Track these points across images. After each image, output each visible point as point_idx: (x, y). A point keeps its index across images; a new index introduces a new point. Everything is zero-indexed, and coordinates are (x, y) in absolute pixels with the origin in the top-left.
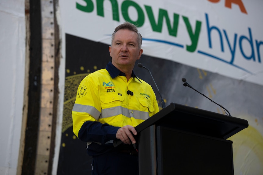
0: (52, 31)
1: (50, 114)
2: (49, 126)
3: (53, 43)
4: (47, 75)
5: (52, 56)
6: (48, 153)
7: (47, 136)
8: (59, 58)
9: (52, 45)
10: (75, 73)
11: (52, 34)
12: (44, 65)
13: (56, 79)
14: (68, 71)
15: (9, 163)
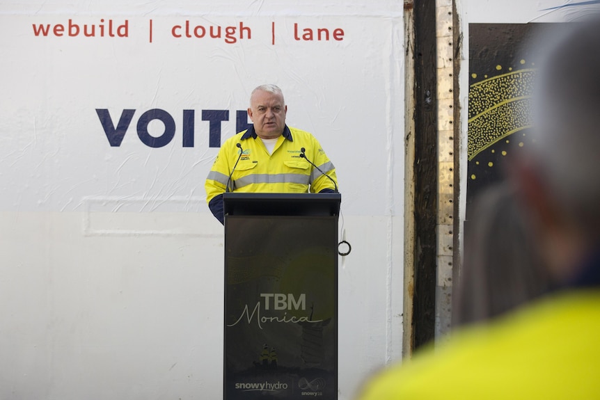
0: (451, 24)
1: (451, 138)
2: (451, 154)
3: (452, 41)
4: (444, 86)
5: (450, 60)
6: (451, 191)
7: (449, 168)
8: (458, 61)
9: (450, 44)
10: (486, 76)
11: (450, 28)
12: (440, 73)
13: (456, 90)
14: (474, 76)
15: (391, 211)
